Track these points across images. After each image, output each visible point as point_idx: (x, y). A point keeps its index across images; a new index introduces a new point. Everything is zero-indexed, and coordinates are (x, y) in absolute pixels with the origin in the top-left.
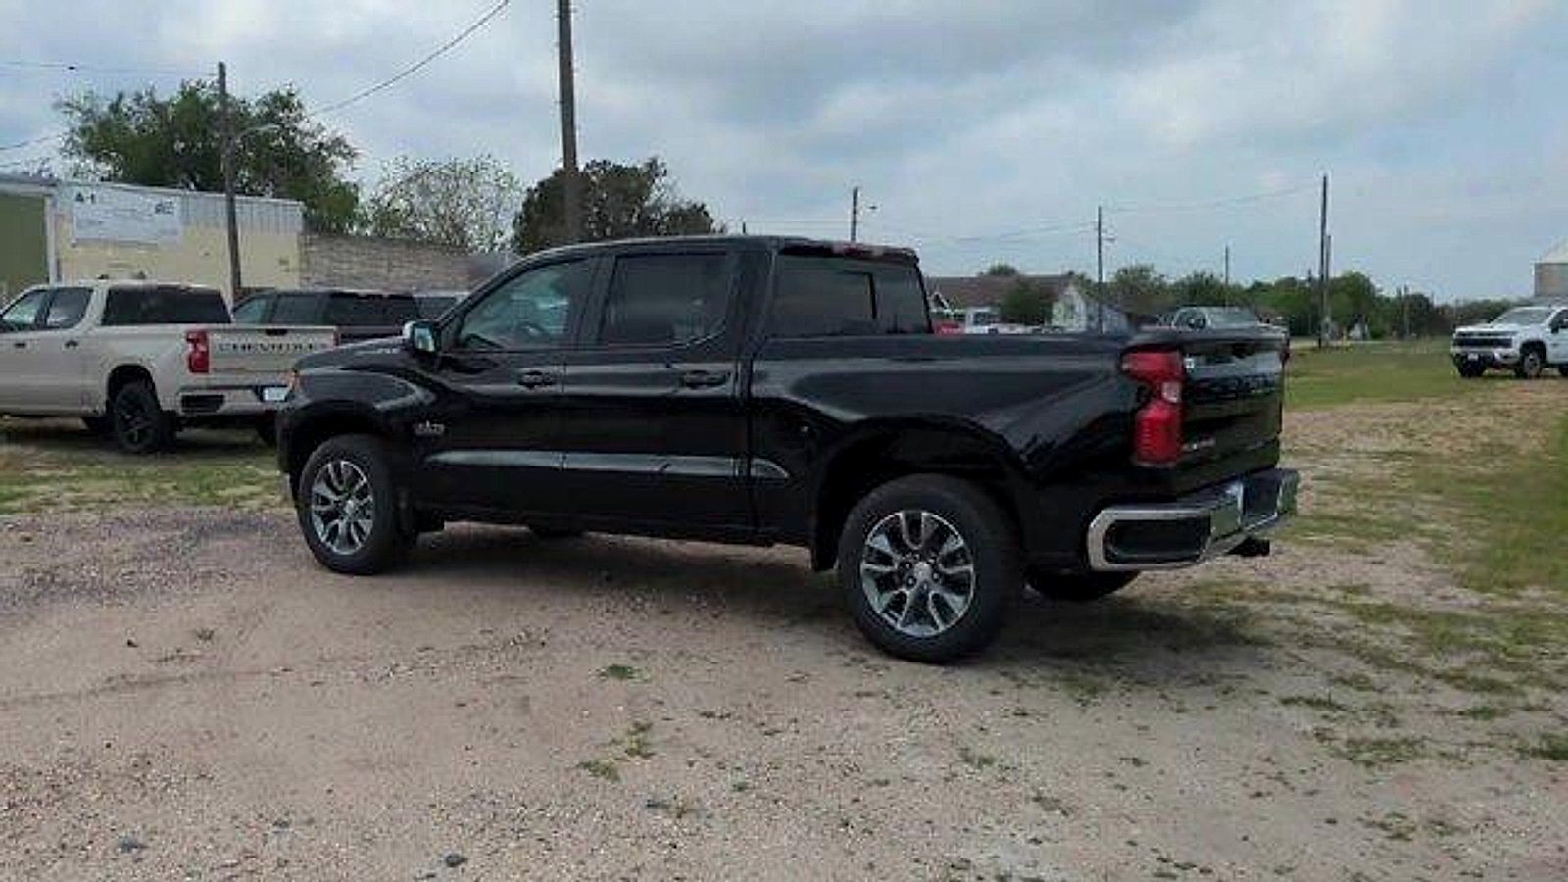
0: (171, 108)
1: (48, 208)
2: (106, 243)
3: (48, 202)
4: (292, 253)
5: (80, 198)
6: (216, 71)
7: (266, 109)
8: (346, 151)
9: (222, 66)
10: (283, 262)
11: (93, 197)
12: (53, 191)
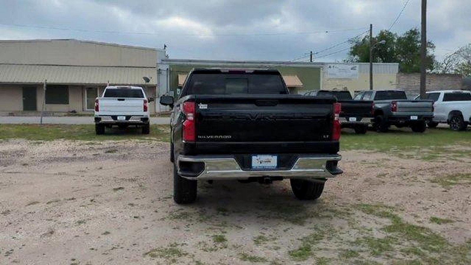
0: (377, 39)
1: (321, 71)
2: (336, 79)
3: (321, 69)
4: (394, 79)
5: (330, 67)
6: (370, 26)
7: (408, 35)
8: (431, 46)
9: (371, 25)
10: (391, 82)
11: (334, 66)
12: (323, 66)
